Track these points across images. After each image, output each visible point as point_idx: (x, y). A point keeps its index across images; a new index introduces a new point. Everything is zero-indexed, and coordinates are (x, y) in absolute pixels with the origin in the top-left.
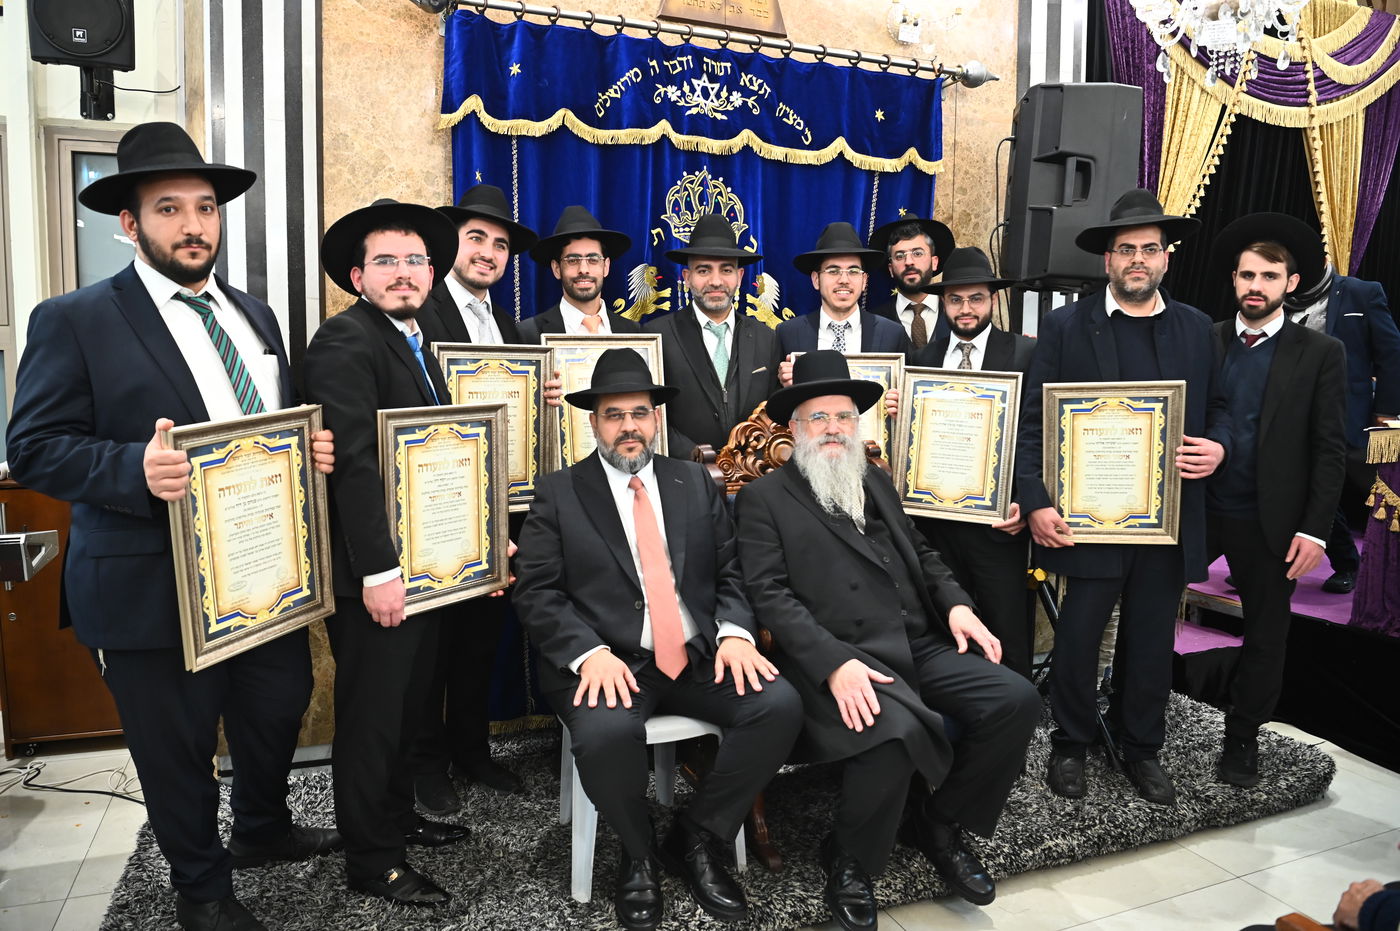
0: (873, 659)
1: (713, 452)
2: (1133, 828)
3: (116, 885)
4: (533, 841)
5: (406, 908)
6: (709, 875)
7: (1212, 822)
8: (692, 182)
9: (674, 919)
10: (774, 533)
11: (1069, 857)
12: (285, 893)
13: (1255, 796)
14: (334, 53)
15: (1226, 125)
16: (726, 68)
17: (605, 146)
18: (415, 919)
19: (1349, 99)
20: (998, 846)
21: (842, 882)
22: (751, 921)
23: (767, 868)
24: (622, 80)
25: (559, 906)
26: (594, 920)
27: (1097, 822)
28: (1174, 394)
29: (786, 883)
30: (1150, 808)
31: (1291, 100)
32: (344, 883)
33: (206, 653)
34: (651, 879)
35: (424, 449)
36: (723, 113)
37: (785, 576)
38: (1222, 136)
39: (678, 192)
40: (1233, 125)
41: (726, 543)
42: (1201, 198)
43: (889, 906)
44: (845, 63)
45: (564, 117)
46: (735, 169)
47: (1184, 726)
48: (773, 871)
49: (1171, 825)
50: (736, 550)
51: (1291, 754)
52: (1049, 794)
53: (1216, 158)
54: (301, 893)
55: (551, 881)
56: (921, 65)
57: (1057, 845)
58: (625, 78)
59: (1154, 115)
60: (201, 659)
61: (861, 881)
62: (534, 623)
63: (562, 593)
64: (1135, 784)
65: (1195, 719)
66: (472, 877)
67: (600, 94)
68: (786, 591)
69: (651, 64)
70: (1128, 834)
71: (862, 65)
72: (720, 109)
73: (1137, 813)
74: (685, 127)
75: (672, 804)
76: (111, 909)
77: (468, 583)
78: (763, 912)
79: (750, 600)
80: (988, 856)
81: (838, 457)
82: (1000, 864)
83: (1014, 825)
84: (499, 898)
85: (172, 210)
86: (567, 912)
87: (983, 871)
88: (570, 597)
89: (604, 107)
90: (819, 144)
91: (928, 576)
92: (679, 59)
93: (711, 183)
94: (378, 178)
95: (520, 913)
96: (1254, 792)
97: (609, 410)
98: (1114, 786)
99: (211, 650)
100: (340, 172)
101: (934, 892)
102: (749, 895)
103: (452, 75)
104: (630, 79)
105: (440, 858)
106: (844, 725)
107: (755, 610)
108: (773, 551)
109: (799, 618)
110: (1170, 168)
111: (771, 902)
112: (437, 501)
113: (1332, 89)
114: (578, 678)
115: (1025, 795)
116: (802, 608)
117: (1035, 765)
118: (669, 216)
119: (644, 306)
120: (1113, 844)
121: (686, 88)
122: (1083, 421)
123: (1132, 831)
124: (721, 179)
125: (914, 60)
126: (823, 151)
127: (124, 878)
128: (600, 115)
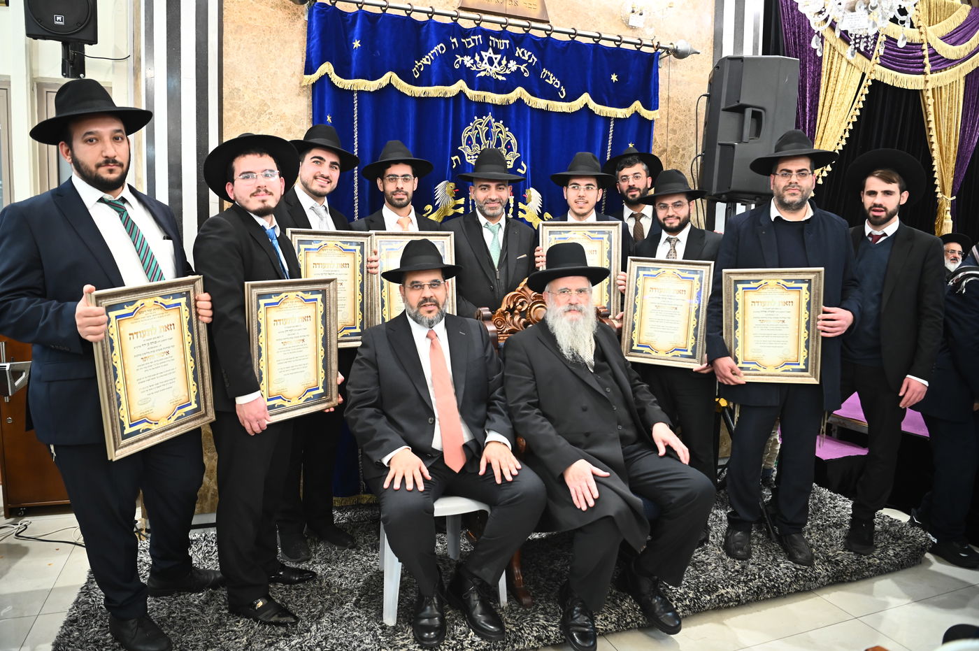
0: (597, 460)
1: (490, 313)
2: (782, 581)
3: (71, 607)
4: (359, 582)
5: (267, 627)
6: (479, 609)
7: (839, 579)
8: (480, 124)
9: (453, 639)
10: (530, 370)
11: (736, 601)
12: (185, 615)
13: (871, 561)
14: (231, 32)
15: (865, 87)
16: (505, 44)
17: (420, 98)
18: (273, 635)
19: (953, 70)
20: (686, 593)
21: (572, 616)
22: (507, 642)
23: (521, 604)
24: (432, 52)
25: (374, 627)
26: (397, 638)
27: (757, 577)
28: (816, 277)
29: (534, 615)
30: (795, 568)
31: (912, 70)
32: (226, 608)
33: (122, 447)
34: (438, 610)
35: (278, 309)
36: (503, 75)
37: (537, 400)
38: (862, 95)
39: (470, 131)
40: (870, 87)
41: (495, 377)
42: (846, 139)
43: (606, 633)
44: (590, 41)
45: (390, 78)
46: (511, 115)
47: (823, 511)
48: (525, 606)
49: (810, 580)
50: (502, 381)
51: (898, 531)
52: (724, 557)
53: (858, 111)
54: (196, 615)
55: (370, 610)
56: (644, 42)
57: (727, 593)
58: (434, 51)
59: (813, 80)
60: (118, 452)
61: (586, 615)
62: (358, 431)
63: (378, 410)
64: (786, 550)
65: (832, 505)
66: (315, 606)
67: (416, 62)
68: (536, 411)
69: (453, 41)
70: (779, 586)
71: (602, 42)
72: (501, 73)
73: (786, 571)
74: (476, 85)
75: (458, 558)
76: (65, 623)
77: (309, 402)
78: (516, 636)
79: (511, 416)
80: (678, 600)
81: (577, 320)
82: (686, 605)
83: (698, 577)
84: (333, 621)
85: (94, 141)
86: (380, 632)
87: (674, 610)
88: (385, 414)
89: (419, 71)
90: (570, 98)
91: (638, 402)
92: (472, 37)
93: (494, 125)
94: (261, 119)
95: (346, 632)
96: (870, 558)
97: (413, 283)
98: (771, 552)
99: (125, 446)
100: (234, 115)
101: (638, 624)
102: (507, 623)
103: (313, 47)
104: (438, 51)
105: (294, 592)
106: (574, 506)
107: (514, 424)
108: (528, 382)
109: (544, 430)
110: (824, 117)
111: (522, 629)
112: (288, 346)
113: (942, 62)
114: (388, 469)
115: (707, 556)
116: (547, 423)
117: (716, 536)
118: (464, 148)
119: (445, 210)
120: (768, 592)
121: (477, 58)
122: (751, 296)
123: (782, 584)
124: (501, 122)
125: (639, 39)
126: (573, 103)
127: (76, 602)
128: (416, 77)
